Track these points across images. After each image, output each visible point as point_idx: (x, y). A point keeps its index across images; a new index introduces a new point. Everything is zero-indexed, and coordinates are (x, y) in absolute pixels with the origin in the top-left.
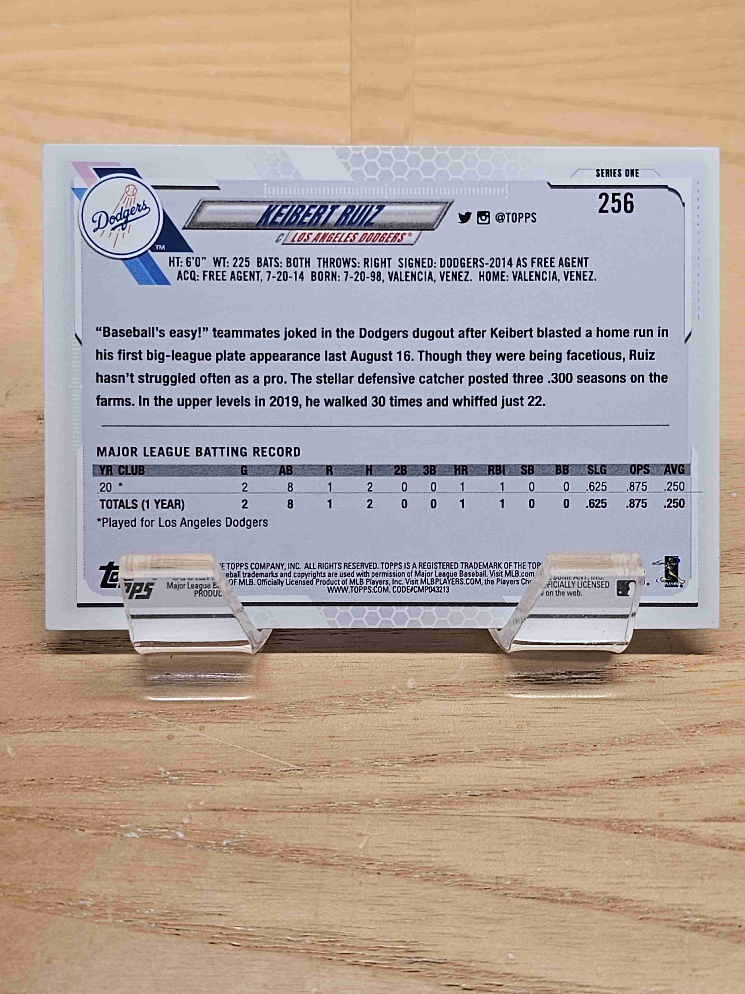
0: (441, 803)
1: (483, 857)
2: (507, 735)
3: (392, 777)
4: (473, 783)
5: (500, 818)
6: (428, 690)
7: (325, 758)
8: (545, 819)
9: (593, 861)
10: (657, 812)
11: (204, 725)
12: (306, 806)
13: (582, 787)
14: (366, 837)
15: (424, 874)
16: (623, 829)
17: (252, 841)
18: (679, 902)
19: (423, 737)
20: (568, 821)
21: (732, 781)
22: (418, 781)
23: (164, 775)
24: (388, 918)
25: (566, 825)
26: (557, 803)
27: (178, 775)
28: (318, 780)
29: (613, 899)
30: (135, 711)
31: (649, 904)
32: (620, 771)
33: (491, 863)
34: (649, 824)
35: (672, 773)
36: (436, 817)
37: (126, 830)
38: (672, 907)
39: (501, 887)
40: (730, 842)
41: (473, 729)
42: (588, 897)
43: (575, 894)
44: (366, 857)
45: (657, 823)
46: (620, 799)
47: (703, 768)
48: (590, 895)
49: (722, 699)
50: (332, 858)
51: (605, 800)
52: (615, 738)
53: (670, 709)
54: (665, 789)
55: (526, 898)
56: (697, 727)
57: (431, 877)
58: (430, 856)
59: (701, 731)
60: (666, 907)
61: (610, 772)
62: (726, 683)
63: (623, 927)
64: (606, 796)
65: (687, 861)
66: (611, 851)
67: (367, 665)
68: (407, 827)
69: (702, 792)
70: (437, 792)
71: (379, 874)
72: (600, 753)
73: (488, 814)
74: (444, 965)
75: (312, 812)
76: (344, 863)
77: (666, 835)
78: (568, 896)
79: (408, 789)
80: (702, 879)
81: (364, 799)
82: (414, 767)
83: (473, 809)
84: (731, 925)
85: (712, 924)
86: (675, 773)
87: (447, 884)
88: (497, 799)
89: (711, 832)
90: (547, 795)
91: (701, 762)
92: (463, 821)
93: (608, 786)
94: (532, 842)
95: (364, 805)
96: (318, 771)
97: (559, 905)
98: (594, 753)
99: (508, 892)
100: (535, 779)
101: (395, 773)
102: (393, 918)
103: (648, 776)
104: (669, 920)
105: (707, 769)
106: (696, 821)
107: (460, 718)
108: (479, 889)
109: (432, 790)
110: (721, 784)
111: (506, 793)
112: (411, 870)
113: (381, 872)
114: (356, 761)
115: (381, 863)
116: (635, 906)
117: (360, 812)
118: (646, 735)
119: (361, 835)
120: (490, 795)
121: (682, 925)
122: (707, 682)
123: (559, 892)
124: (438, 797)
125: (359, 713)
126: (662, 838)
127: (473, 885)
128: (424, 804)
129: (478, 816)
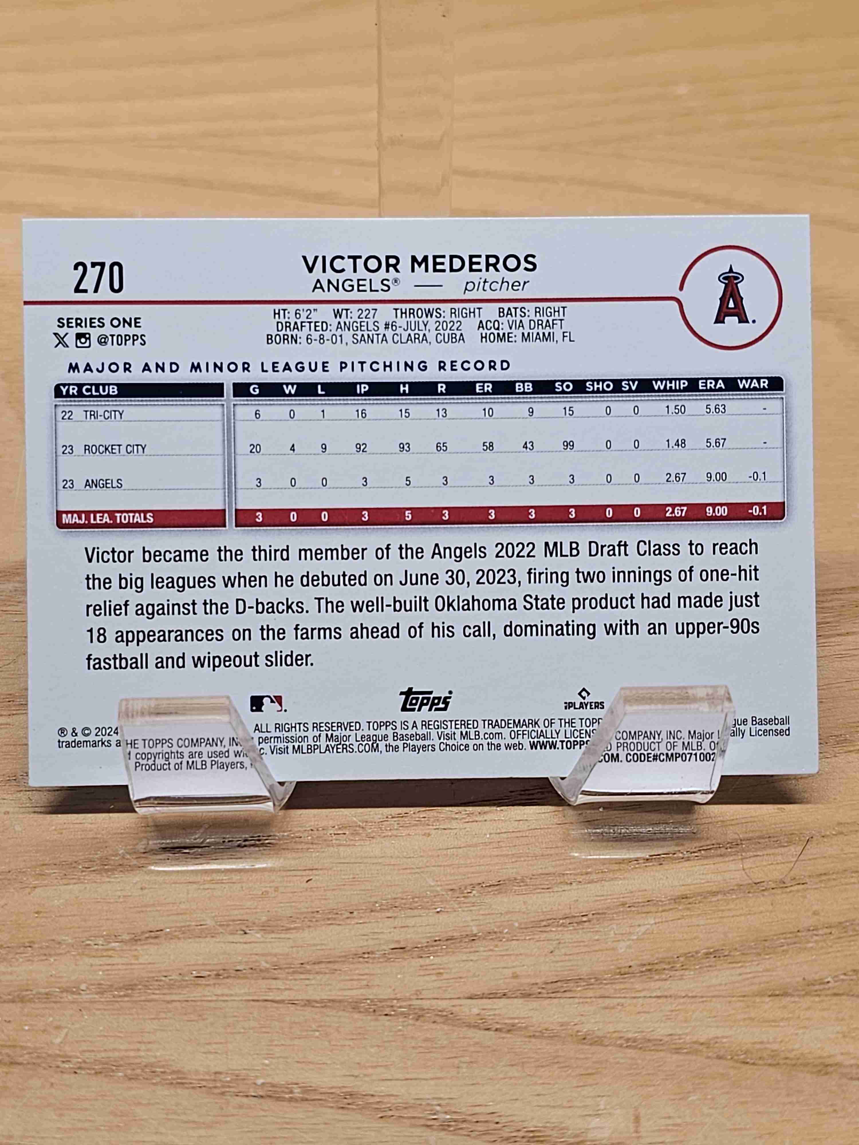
0: (160, 987)
1: (203, 1050)
2: (249, 904)
3: (104, 958)
4: (200, 962)
5: (230, 1004)
7: (28, 938)
8: (282, 1001)
9: (331, 1051)
10: (414, 989)
13: (329, 962)
14: (66, 1030)
15: (129, 1072)
16: (372, 1010)
18: (428, 1097)
19: (148, 909)
20: (309, 1003)
21: (507, 950)
22: (136, 962)
24: (80, 1125)
25: (306, 1008)
26: (297, 982)
28: (16, 964)
29: (351, 1094)
31: (392, 1100)
32: (377, 942)
33: (211, 1056)
34: (404, 1004)
35: (438, 943)
36: (152, 1004)
38: (419, 1102)
39: (218, 1085)
40: (497, 1023)
41: (209, 898)
42: (322, 1093)
43: (306, 1090)
44: (61, 1053)
45: (415, 1002)
46: (373, 975)
47: (475, 935)
48: (323, 1090)
49: (507, 853)
50: (21, 1056)
51: (355, 977)
52: (376, 902)
53: (444, 866)
54: (427, 961)
55: (247, 1096)
56: (473, 887)
57: (138, 1075)
58: (139, 1050)
59: (478, 892)
60: (413, 1101)
61: (365, 944)
62: (514, 835)
63: (358, 1128)
64: (357, 972)
65: (444, 1047)
66: (354, 1037)
67: (93, 826)
68: (115, 1017)
69: (471, 963)
70: (158, 975)
71: (76, 1073)
72: (356, 921)
73: (214, 998)
75: (5, 1002)
76: (34, 1061)
77: (422, 1016)
78: (297, 1093)
79: (123, 972)
80: (459, 1067)
81: (68, 984)
82: (133, 945)
83: (196, 994)
84: (486, 1122)
85: (464, 1121)
86: (441, 943)
87: (154, 1084)
88: (228, 980)
89: (476, 1011)
90: (288, 973)
91: (473, 928)
92: (183, 1008)
93: (361, 959)
94: (264, 1030)
95: (67, 991)
96: (17, 953)
97: (285, 1103)
98: (348, 921)
99: (227, 1090)
100: (275, 955)
101: (110, 953)
102: (86, 1125)
103: (409, 946)
104: (414, 1118)
105: (480, 937)
106: (459, 998)
107: (195, 886)
108: (193, 1088)
109: (152, 972)
110: (494, 953)
111: (239, 973)
112: (114, 1068)
113: (78, 1071)
114: (64, 940)
115: (80, 1060)
116: (379, 1102)
117: (62, 1000)
118: (413, 898)
119: (58, 1028)
120: (219, 975)
121: (430, 1123)
122: (490, 834)
123: (287, 1088)
124: (157, 980)
125: (75, 884)
126: (417, 1020)
127: (186, 1083)
128: (140, 989)
129: (202, 1001)
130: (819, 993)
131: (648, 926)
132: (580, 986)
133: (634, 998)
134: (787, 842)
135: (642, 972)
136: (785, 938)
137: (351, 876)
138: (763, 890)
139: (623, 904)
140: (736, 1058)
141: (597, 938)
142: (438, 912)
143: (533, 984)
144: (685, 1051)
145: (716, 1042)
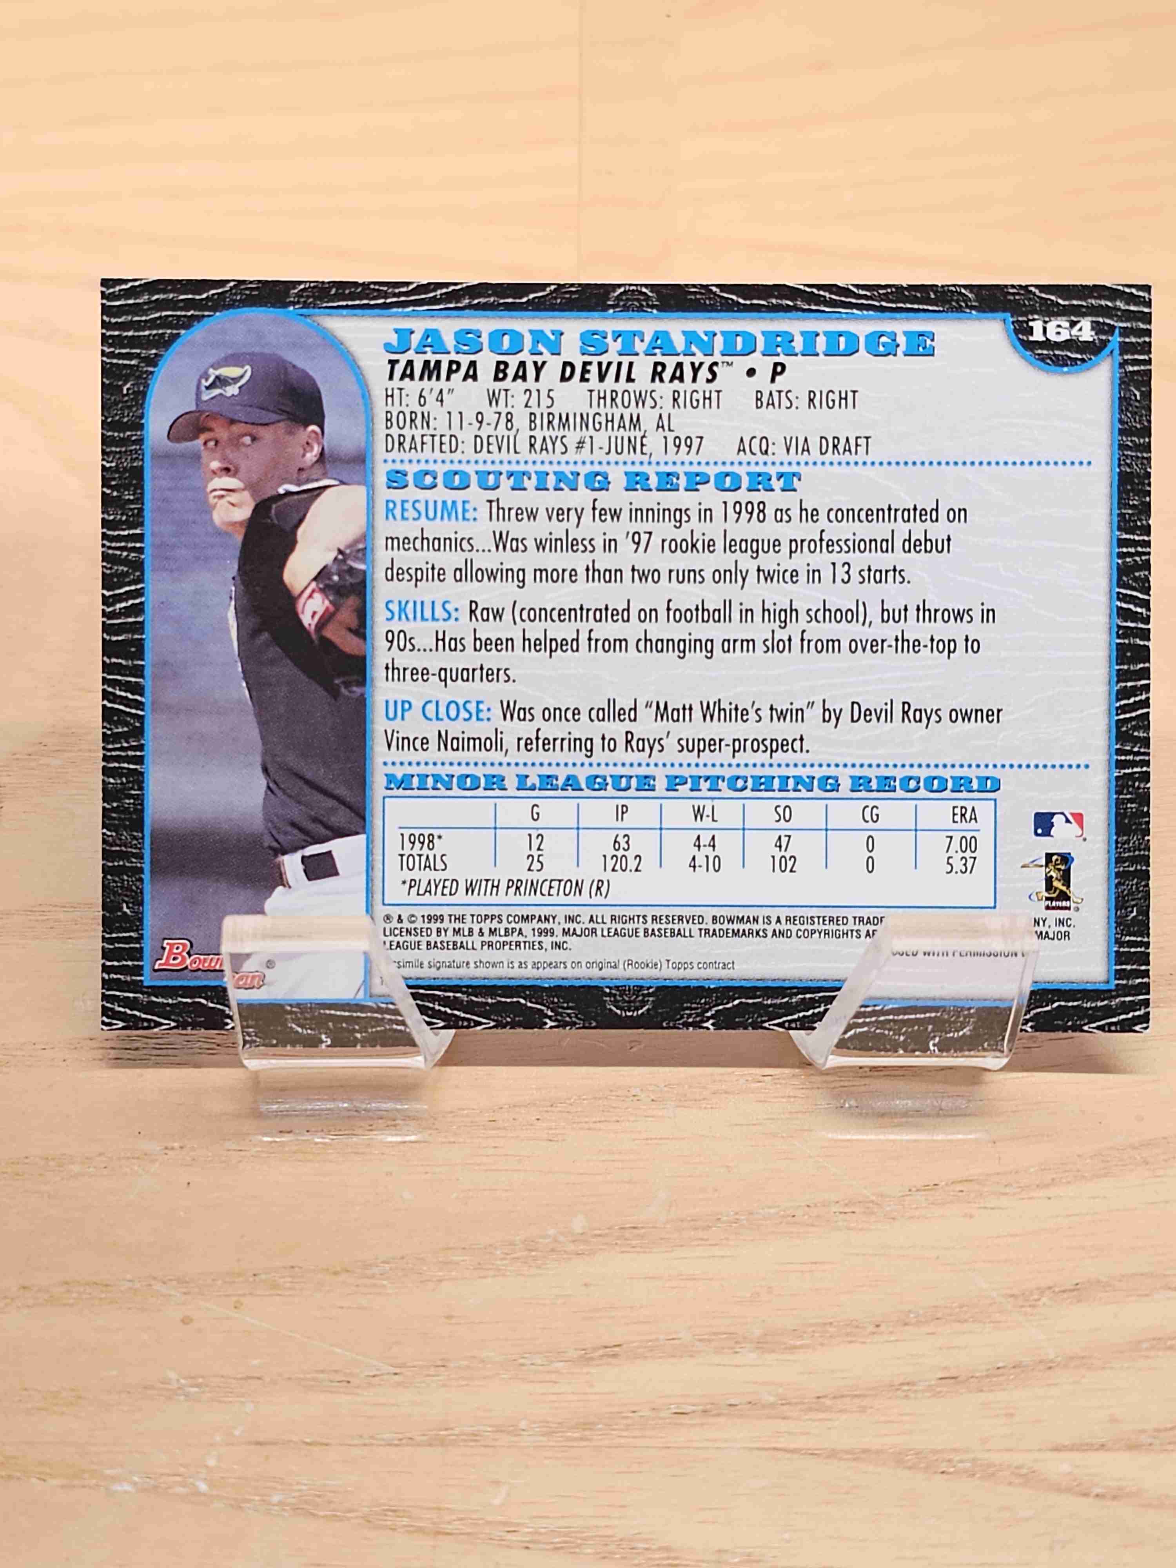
0: (627, 1428)
1: (697, 1517)
2: (735, 1310)
3: (547, 1385)
4: (678, 1392)
5: (726, 1453)
6: (606, 1235)
7: (439, 1353)
8: (799, 1451)
9: (874, 1521)
10: (978, 1436)
11: (242, 1299)
12: (409, 1435)
13: (856, 1396)
14: (506, 1487)
15: (600, 1548)
16: (922, 1465)
17: (319, 1496)
19: (598, 1315)
20: (833, 1454)
21: (1099, 1383)
22: (591, 1391)
23: (175, 1386)
25: (830, 1461)
26: (815, 1424)
27: (198, 1386)
28: (427, 1390)
30: (129, 1277)
32: (918, 1368)
33: (709, 1528)
34: (965, 1457)
35: (1001, 1371)
36: (620, 1451)
37: (114, 1479)
40: (1097, 1485)
41: (679, 1301)
44: (505, 1519)
45: (979, 1455)
46: (918, 1415)
47: (1052, 1361)
49: (1082, 1243)
50: (449, 1523)
51: (894, 1418)
52: (910, 1312)
53: (998, 1261)
54: (991, 1397)
56: (1042, 1291)
57: (611, 1553)
58: (609, 1517)
59: (1049, 1299)
61: (902, 1370)
62: (1088, 1218)
64: (895, 1410)
65: (1028, 1520)
66: (903, 1503)
68: (571, 1468)
69: (1051, 1401)
70: (621, 1409)
71: (527, 1548)
72: (885, 1337)
73: (704, 1444)
75: (419, 1445)
76: (469, 1531)
77: (993, 1474)
79: (574, 1404)
80: (1051, 1548)
81: (502, 1421)
82: (584, 1366)
83: (679, 1437)
86: (1006, 1371)
88: (720, 1419)
89: (1065, 1468)
90: (801, 1410)
91: (1048, 1351)
92: (664, 1457)
93: (899, 1393)
94: (777, 1491)
95: (501, 1431)
96: (426, 1376)
98: (875, 1338)
100: (780, 1385)
101: (553, 1377)
103: (964, 1375)
105: (1059, 1363)
106: (1040, 1450)
107: (658, 1283)
109: (614, 1405)
110: (1081, 1387)
111: (732, 1408)
112: (579, 1542)
113: (531, 1546)
114: (489, 1358)
115: (531, 1530)
117: (497, 1444)
118: (960, 1307)
119: (497, 1483)
120: (708, 1412)
122: (1057, 1217)
124: (623, 1417)
125: (493, 1277)
126: (987, 1480)
128: (600, 1430)
129: (688, 1448)
137: (871, 1274)
142: (997, 1327)
143: (1140, 1431)
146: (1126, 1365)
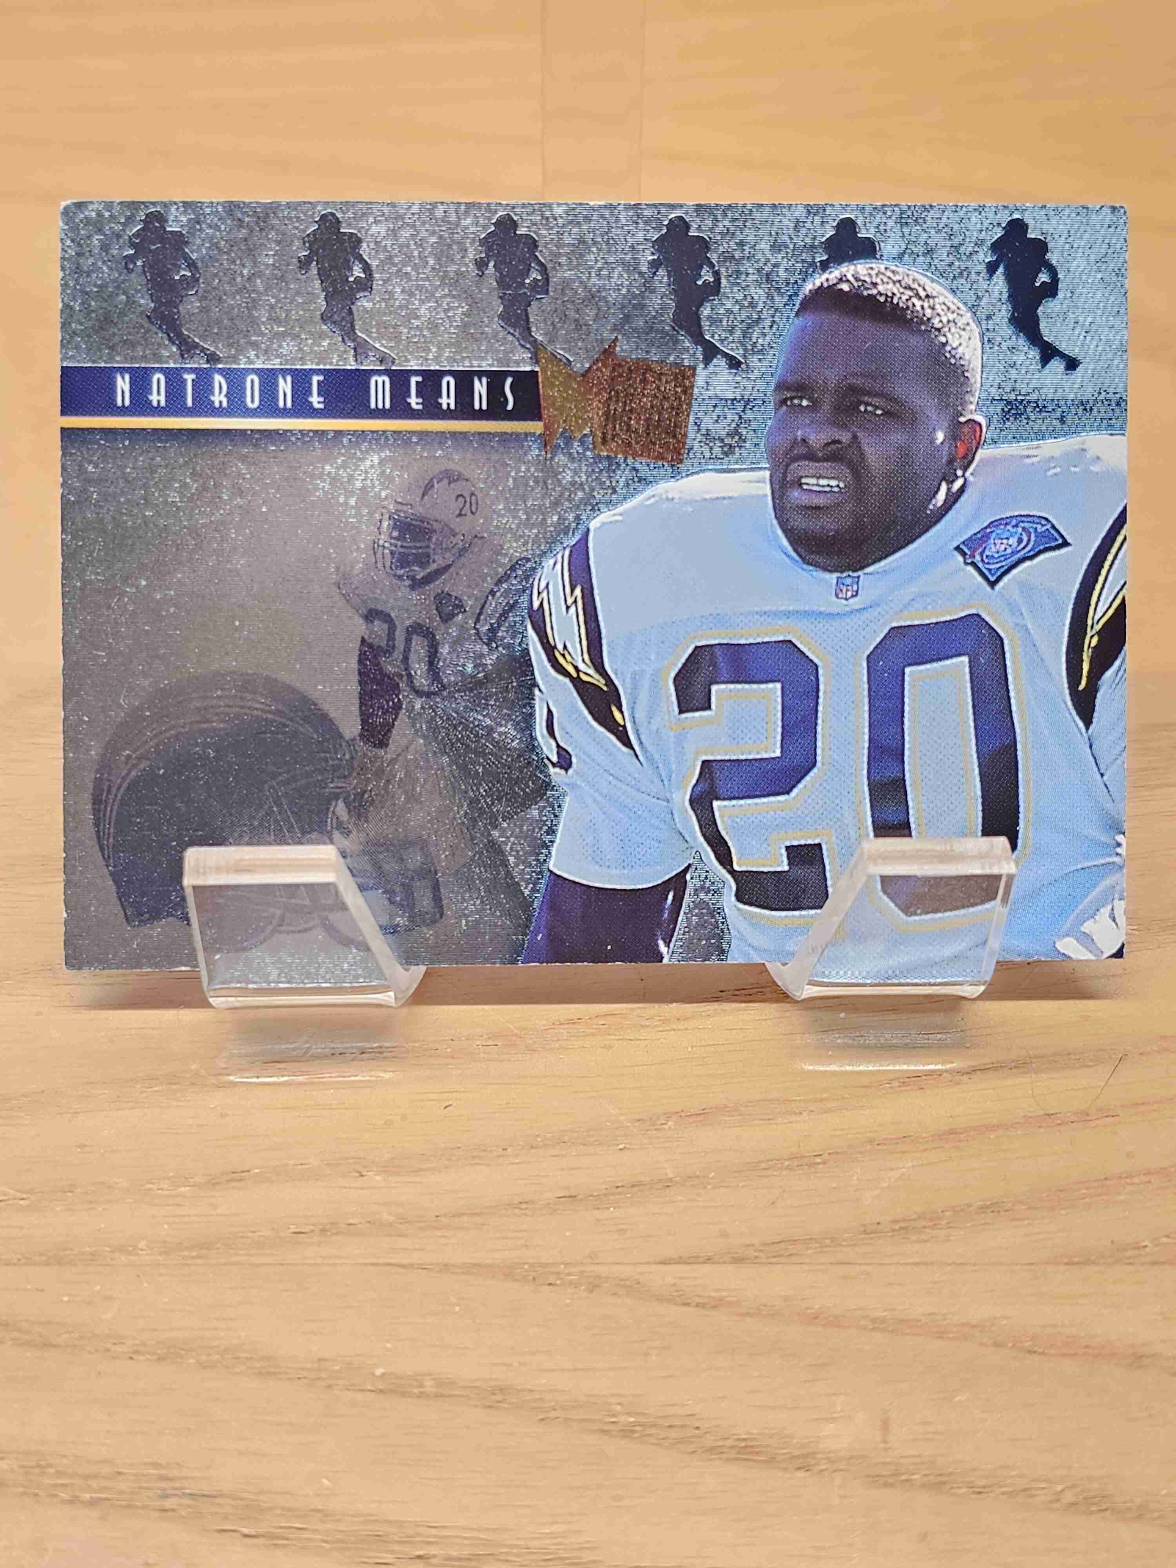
0: (246, 1246)
1: (303, 1329)
2: (366, 1137)
3: (170, 1208)
4: (299, 1213)
5: (338, 1267)
6: (248, 1069)
7: (67, 1179)
8: (411, 1266)
9: (475, 1331)
10: (588, 1250)
12: (28, 1255)
14: (118, 1302)
15: (204, 1358)
16: (531, 1278)
18: (605, 1392)
19: (231, 1143)
20: (446, 1268)
21: (713, 1200)
22: (215, 1213)
24: (136, 1428)
25: (442, 1275)
26: (431, 1241)
28: (52, 1214)
29: (501, 1390)
31: (557, 1396)
32: (538, 1188)
33: (314, 1338)
34: (573, 1270)
35: (619, 1190)
36: (235, 1268)
38: (592, 1400)
39: (324, 1376)
40: (698, 1296)
41: (312, 1129)
42: (462, 1387)
43: (441, 1382)
44: (114, 1332)
45: (588, 1268)
46: (533, 1231)
47: (670, 1181)
48: (465, 1383)
49: (714, 1071)
50: (57, 1336)
51: (509, 1235)
52: (538, 1136)
53: (630, 1088)
54: (606, 1213)
55: (362, 1390)
56: (668, 1115)
57: (215, 1362)
58: (216, 1329)
59: (675, 1123)
60: (585, 1399)
61: (522, 1190)
62: (723, 1048)
63: (511, 1434)
64: (511, 1227)
65: (627, 1328)
66: (507, 1313)
68: (185, 1285)
69: (665, 1217)
70: (244, 1229)
71: (131, 1358)
72: (510, 1160)
73: (319, 1261)
74: (217, 1500)
75: (36, 1264)
76: (75, 1342)
77: (598, 1286)
78: (429, 1386)
79: (195, 1226)
80: (646, 1354)
81: (122, 1242)
82: (210, 1190)
83: (295, 1255)
84: (682, 1426)
85: (654, 1425)
86: (624, 1190)
87: (237, 1374)
88: (337, 1238)
89: (670, 1280)
90: (418, 1228)
91: (668, 1171)
92: (276, 1273)
93: (517, 1211)
94: (385, 1303)
95: (120, 1251)
96: (53, 1200)
97: (412, 1400)
98: (500, 1161)
99: (335, 1382)
100: (402, 1205)
101: (178, 1200)
102: (145, 1427)
103: (582, 1195)
104: (585, 1420)
105: (677, 1182)
106: (647, 1263)
107: (294, 1113)
108: (290, 1379)
109: (235, 1226)
110: (696, 1204)
111: (351, 1227)
112: (183, 1352)
113: (135, 1357)
114: (117, 1183)
115: (137, 1342)
116: (536, 1400)
117: (113, 1262)
118: (588, 1131)
119: (110, 1298)
120: (327, 1231)
121: (606, 1428)
122: (692, 1047)
123: (416, 1380)
124: (242, 1237)
125: (131, 1109)
126: (592, 1291)
127: (280, 1373)
128: (218, 1249)
129: (303, 1264)
130: (1131, 1261)
131: (903, 1170)
132: (811, 1248)
133: (883, 1264)
134: (1092, 1060)
135: (894, 1230)
136: (1087, 1189)
137: (505, 1102)
138: (1059, 1124)
139: (871, 1141)
140: (1020, 1345)
141: (834, 1185)
142: (621, 1149)
143: (748, 1245)
144: (951, 1335)
145: (993, 1325)
146: (741, 1185)
